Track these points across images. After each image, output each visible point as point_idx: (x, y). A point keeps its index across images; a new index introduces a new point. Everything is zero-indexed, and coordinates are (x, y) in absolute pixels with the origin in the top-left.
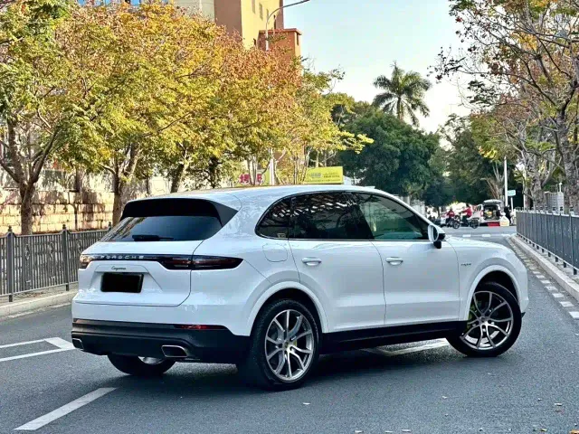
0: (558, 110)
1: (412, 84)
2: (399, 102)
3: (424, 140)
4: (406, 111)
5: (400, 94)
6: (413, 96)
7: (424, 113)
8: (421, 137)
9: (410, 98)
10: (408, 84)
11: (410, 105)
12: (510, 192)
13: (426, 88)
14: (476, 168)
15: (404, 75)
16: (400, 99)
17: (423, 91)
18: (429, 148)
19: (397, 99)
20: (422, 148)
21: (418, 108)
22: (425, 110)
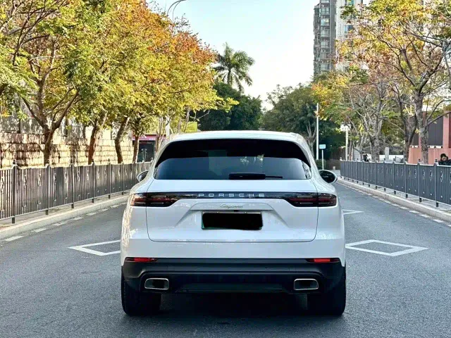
0: (416, 90)
1: (240, 60)
2: (229, 74)
3: (250, 103)
4: (234, 80)
5: (230, 67)
6: (241, 69)
7: (248, 83)
8: (247, 101)
9: (238, 71)
10: (236, 60)
11: (238, 76)
12: (321, 146)
13: (251, 64)
14: (294, 126)
15: (233, 53)
16: (230, 71)
17: (248, 66)
18: (253, 109)
19: (228, 71)
20: (248, 109)
21: (244, 80)
22: (249, 81)
